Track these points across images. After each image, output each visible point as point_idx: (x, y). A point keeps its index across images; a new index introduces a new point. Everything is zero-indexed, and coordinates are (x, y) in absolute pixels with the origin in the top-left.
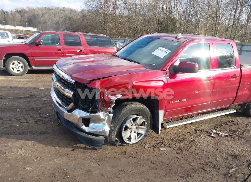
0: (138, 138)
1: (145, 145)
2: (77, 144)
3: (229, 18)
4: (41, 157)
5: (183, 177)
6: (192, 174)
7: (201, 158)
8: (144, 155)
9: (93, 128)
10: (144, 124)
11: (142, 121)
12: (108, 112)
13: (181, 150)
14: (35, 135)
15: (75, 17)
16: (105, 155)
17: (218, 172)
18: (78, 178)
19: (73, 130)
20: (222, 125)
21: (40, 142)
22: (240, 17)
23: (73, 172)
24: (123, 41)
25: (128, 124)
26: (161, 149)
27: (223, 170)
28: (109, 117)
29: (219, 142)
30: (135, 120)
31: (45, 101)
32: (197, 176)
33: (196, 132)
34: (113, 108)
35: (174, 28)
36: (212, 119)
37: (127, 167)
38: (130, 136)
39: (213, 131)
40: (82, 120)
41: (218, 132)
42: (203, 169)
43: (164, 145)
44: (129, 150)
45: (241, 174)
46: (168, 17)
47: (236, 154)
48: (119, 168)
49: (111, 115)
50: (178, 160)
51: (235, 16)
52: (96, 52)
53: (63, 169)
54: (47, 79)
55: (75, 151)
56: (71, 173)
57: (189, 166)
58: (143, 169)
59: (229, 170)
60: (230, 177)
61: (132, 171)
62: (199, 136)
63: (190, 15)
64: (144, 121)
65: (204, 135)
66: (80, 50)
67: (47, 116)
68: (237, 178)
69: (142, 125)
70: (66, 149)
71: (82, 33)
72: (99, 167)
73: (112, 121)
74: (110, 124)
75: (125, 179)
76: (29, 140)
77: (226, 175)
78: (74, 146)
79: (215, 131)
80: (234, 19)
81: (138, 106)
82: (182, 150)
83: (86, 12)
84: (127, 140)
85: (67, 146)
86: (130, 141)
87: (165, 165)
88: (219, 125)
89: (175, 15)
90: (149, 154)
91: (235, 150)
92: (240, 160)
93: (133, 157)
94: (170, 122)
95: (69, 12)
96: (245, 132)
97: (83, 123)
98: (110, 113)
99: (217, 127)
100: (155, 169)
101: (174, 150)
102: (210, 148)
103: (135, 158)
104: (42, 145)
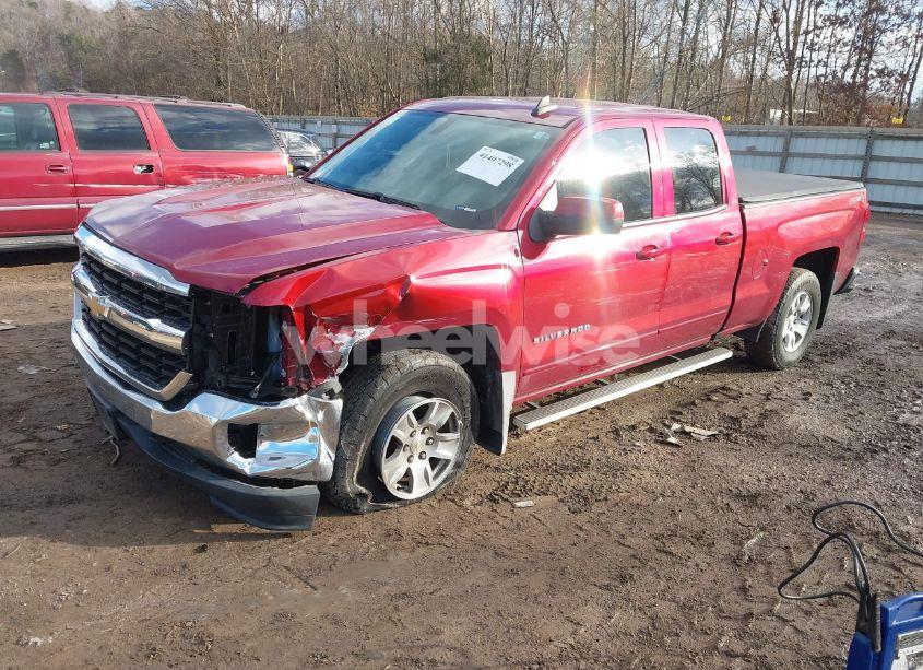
0: (435, 477)
1: (463, 498)
2: (212, 526)
3: (663, 39)
4: (79, 593)
5: (608, 588)
6: (636, 574)
7: (649, 517)
8: (467, 533)
9: (272, 459)
10: (451, 426)
11: (445, 416)
12: (324, 395)
13: (583, 499)
14: (27, 513)
15: (88, 35)
16: (325, 549)
17: (710, 554)
18: (249, 644)
19: (195, 475)
20: (693, 404)
21: (55, 536)
22: (700, 35)
23: (223, 629)
24: (298, 126)
25: (399, 432)
26: (518, 504)
27: (724, 547)
28: (329, 412)
29: (695, 458)
30: (421, 413)
31: (31, 377)
32: (650, 577)
33: (619, 435)
34: (343, 378)
35: (484, 74)
36: (661, 386)
37: (415, 581)
38: (408, 473)
39: (669, 427)
40: (229, 432)
41: (688, 429)
42: (665, 552)
43: (526, 491)
44: (408, 521)
45: (777, 551)
46: (460, 37)
47: (753, 489)
48: (387, 588)
49: (338, 404)
50: (582, 534)
51: (683, 31)
52: (208, 169)
53: (183, 625)
54: (16, 288)
55: (209, 551)
56: (217, 632)
57: (620, 550)
58: (473, 580)
59: (741, 545)
60: (747, 564)
61: (436, 591)
62: (630, 448)
63: (535, 30)
64: (452, 415)
65: (646, 441)
66: (145, 168)
67: (60, 435)
68: (770, 563)
69: (445, 429)
70: (173, 547)
71: (143, 100)
72: (317, 595)
73: (342, 427)
74: (337, 435)
75: (421, 624)
76: (9, 535)
77: (735, 561)
78: (202, 535)
79: (676, 426)
80: (681, 44)
81: (431, 361)
82: (586, 500)
83: (134, 14)
84: (398, 489)
85: (172, 537)
86: (409, 491)
87: (541, 555)
88: (685, 405)
89: (481, 26)
90: (479, 527)
91: (747, 478)
92: (766, 508)
93: (427, 544)
94: (535, 408)
95: (60, 14)
96: (765, 417)
97: (232, 444)
98: (331, 394)
99: (680, 414)
100: (515, 572)
101: (562, 501)
102: (672, 482)
103: (437, 547)
104: (69, 548)
